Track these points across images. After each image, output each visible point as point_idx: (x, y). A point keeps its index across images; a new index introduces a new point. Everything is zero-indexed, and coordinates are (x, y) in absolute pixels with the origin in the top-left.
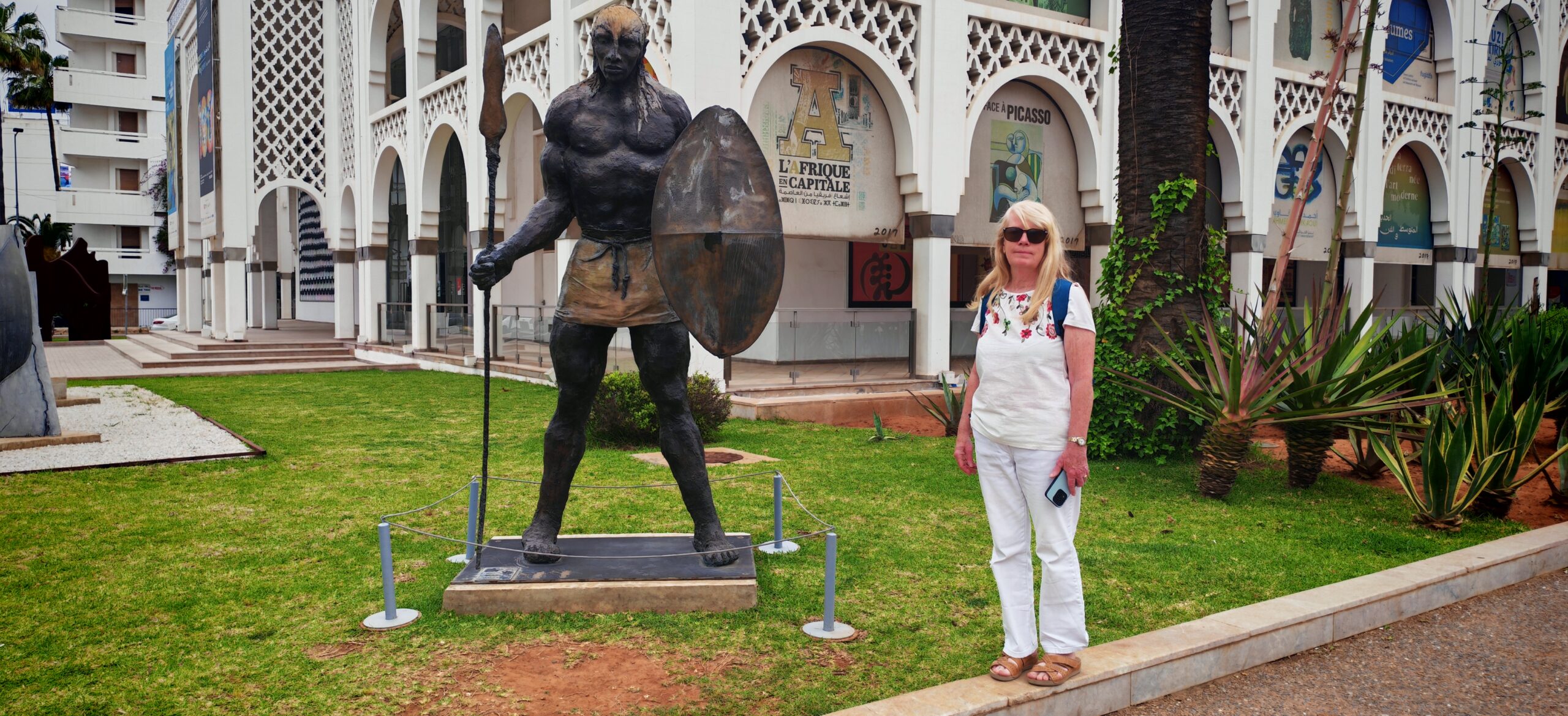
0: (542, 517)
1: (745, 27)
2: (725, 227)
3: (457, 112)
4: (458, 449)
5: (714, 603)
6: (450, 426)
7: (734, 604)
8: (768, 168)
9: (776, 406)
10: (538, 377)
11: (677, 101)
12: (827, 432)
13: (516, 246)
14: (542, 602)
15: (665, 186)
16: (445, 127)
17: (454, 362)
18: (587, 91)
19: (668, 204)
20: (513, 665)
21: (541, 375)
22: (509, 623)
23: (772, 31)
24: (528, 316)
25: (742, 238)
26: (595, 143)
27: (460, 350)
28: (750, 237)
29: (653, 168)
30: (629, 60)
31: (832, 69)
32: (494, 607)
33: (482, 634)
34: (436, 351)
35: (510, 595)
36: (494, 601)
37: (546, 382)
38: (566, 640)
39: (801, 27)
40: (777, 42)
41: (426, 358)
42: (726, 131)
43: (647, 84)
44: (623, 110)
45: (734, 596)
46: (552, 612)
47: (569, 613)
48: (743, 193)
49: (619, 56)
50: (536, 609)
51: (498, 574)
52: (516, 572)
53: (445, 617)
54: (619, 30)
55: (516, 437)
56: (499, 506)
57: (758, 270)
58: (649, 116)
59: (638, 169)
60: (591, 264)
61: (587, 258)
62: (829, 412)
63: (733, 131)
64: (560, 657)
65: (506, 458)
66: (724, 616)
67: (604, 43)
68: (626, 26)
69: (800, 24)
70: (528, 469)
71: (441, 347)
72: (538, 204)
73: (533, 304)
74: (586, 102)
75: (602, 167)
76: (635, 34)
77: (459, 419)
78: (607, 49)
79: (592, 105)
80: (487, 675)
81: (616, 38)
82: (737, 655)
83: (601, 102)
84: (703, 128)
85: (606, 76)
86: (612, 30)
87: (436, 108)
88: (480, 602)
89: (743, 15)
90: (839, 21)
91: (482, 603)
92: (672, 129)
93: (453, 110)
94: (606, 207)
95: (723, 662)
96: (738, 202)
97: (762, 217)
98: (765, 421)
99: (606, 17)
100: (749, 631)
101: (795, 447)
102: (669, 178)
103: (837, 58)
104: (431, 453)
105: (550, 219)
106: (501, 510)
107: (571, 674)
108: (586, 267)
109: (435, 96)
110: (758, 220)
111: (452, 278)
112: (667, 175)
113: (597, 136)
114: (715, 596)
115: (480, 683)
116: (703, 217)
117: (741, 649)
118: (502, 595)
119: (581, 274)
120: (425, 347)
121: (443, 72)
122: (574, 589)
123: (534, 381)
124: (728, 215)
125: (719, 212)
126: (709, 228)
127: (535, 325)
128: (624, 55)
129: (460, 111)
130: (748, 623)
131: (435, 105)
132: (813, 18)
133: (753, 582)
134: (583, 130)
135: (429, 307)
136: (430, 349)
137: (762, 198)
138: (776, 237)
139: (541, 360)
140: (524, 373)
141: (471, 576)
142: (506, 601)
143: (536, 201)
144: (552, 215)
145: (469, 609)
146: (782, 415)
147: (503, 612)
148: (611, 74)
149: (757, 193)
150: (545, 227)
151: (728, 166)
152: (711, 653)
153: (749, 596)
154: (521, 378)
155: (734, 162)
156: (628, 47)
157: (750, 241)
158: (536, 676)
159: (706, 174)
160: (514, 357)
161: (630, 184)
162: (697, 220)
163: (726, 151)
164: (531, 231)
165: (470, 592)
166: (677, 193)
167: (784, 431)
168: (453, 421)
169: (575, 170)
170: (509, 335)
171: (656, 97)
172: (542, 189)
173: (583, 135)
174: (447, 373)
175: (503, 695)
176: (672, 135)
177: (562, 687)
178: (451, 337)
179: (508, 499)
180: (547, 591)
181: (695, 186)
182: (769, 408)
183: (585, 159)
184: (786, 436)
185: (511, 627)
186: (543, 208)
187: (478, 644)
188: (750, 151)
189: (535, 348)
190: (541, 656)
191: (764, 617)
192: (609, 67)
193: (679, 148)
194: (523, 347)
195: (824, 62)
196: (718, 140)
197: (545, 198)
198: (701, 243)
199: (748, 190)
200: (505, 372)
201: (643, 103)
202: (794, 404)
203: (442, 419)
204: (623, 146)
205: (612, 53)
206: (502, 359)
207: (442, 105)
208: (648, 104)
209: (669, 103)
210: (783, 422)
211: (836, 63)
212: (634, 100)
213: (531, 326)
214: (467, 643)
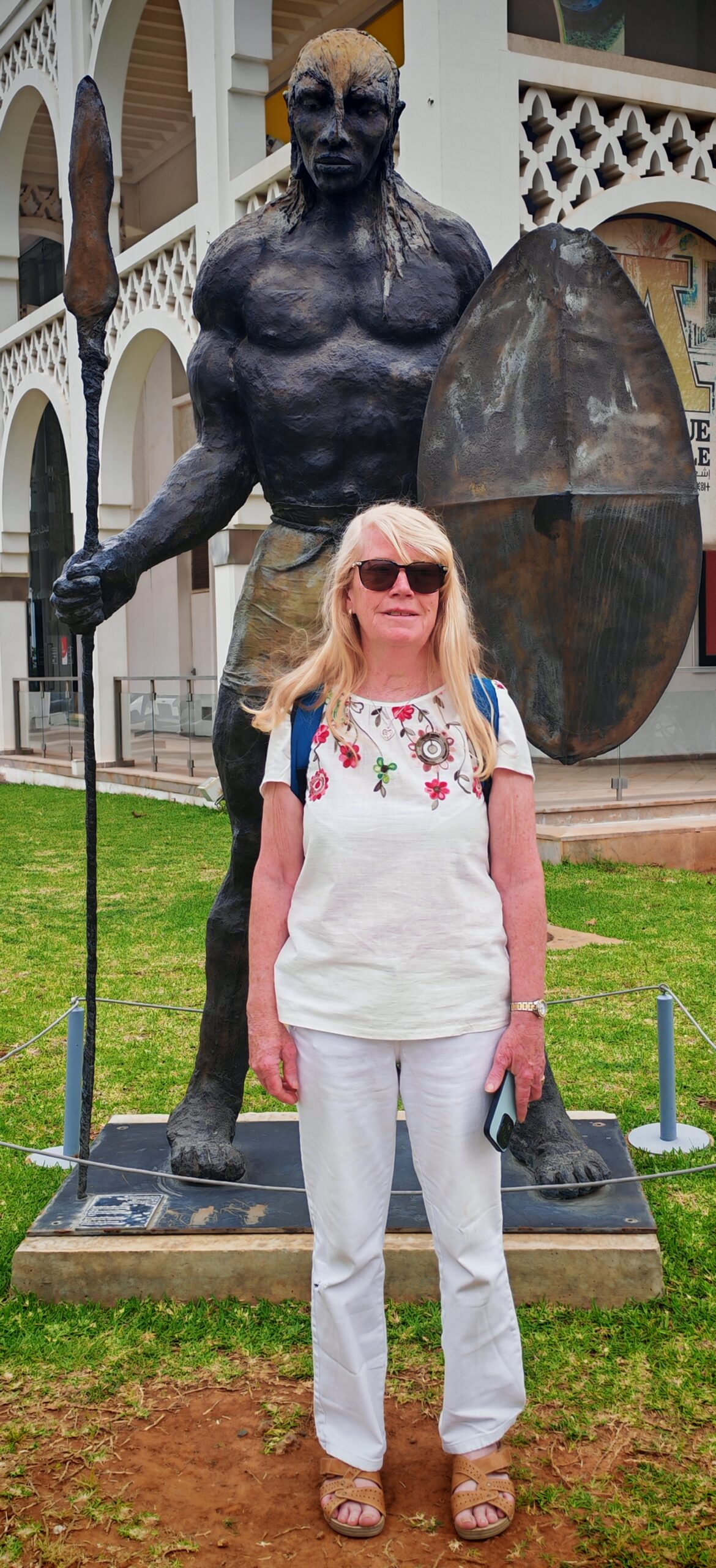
0: (206, 1085)
1: (528, 184)
2: (578, 482)
3: (52, 368)
4: (58, 922)
5: (570, 1289)
6: (45, 879)
7: (614, 1291)
8: (664, 354)
9: (595, 840)
10: (189, 793)
11: (462, 232)
12: (693, 886)
13: (144, 542)
14: (212, 1279)
15: (446, 403)
16: (34, 394)
17: (56, 770)
18: (278, 221)
19: (452, 441)
20: (155, 1441)
21: (193, 789)
22: (144, 1326)
23: (573, 188)
24: (171, 692)
25: (614, 504)
26: (297, 325)
27: (65, 750)
28: (632, 503)
29: (416, 372)
30: (365, 143)
31: (677, 251)
32: (115, 1288)
33: (90, 1356)
34: (30, 752)
35: (146, 1264)
36: (113, 1276)
37: (200, 802)
38: (263, 1374)
39: (623, 179)
40: (581, 208)
41: (14, 764)
42: (576, 277)
43: (400, 201)
44: (353, 256)
45: (614, 1274)
46: (233, 1301)
47: (267, 1306)
48: (613, 409)
49: (344, 135)
50: (199, 1294)
51: (120, 1214)
52: (157, 1205)
53: (15, 1308)
54: (345, 77)
55: (154, 899)
56: (126, 1039)
57: (646, 574)
58: (406, 265)
59: (385, 375)
60: (293, 576)
61: (283, 564)
62: (688, 848)
63: (589, 277)
64: (251, 1421)
65: (139, 939)
66: (596, 1321)
67: (312, 109)
68: (360, 69)
69: (621, 175)
70: (175, 961)
71: (36, 746)
72: (184, 458)
73: (178, 675)
74: (276, 244)
75: (311, 375)
76: (379, 87)
77: (61, 867)
78: (321, 122)
79: (291, 248)
80: (99, 1472)
81: (339, 94)
82: (639, 1426)
83: (308, 240)
84: (526, 274)
85: (318, 182)
86: (330, 78)
87: (20, 365)
88: (85, 1276)
89: (523, 163)
90: (689, 167)
91: (90, 1278)
92: (452, 290)
93: (46, 366)
94: (320, 458)
95: (616, 1446)
96: (605, 428)
97: (655, 459)
98: (578, 867)
99: (316, 54)
100: (658, 1364)
101: (643, 916)
102: (454, 386)
103: (687, 232)
104: (12, 931)
105: (209, 487)
106: (131, 1046)
107: (280, 1468)
108: (281, 582)
109: (18, 345)
110: (646, 465)
111: (54, 639)
112: (449, 379)
113: (301, 312)
114: (571, 1271)
115: (85, 1497)
116: (533, 461)
117: (648, 1410)
118: (129, 1262)
119: (274, 597)
120: (12, 746)
121: (29, 307)
122: (276, 1252)
123: (182, 799)
124: (585, 456)
125: (566, 450)
126: (543, 485)
127: (181, 710)
128: (357, 134)
129: (58, 366)
130: (651, 1340)
131: (19, 360)
132: (644, 162)
133: (649, 1242)
134: (273, 300)
135: (16, 683)
136: (20, 750)
137: (653, 419)
138: (684, 501)
139: (192, 765)
140: (165, 786)
141: (69, 1216)
142: (137, 1275)
143: (179, 449)
144: (212, 480)
145: (64, 1290)
146: (607, 855)
147: (132, 1299)
148: (328, 175)
149: (643, 409)
150: (199, 502)
151: (581, 352)
152: (582, 1421)
153: (645, 1274)
154: (160, 796)
155: (594, 343)
156: (364, 115)
157: (630, 511)
158: (203, 1471)
159: (536, 372)
160: (149, 760)
161: (368, 408)
162: (516, 470)
163: (576, 320)
164: (172, 511)
165: (65, 1256)
166: (472, 417)
167: (614, 885)
168: (51, 871)
169: (258, 383)
170: (141, 726)
171: (419, 226)
172: (192, 429)
173: (273, 311)
174: (46, 788)
175: (133, 1532)
176: (452, 303)
177: (263, 1507)
178: (54, 730)
179: (141, 1023)
180: (220, 1256)
181: (510, 397)
182: (583, 842)
183: (276, 360)
184: (620, 893)
185: (148, 1336)
186: (195, 465)
187: (81, 1380)
188: (626, 318)
189: (183, 746)
190: (214, 1416)
191: (682, 1325)
192: (324, 160)
193: (475, 319)
194: (163, 745)
195: (662, 241)
196: (562, 295)
197: (198, 446)
198: (527, 519)
199: (624, 402)
200: (136, 785)
201: (393, 238)
202: (627, 836)
203: (34, 867)
204: (353, 329)
205: (331, 127)
206: (131, 764)
207: (30, 359)
208: (402, 239)
209: (445, 235)
210: (609, 867)
211: (683, 243)
212: (374, 233)
213: (176, 712)
214: (59, 1379)
